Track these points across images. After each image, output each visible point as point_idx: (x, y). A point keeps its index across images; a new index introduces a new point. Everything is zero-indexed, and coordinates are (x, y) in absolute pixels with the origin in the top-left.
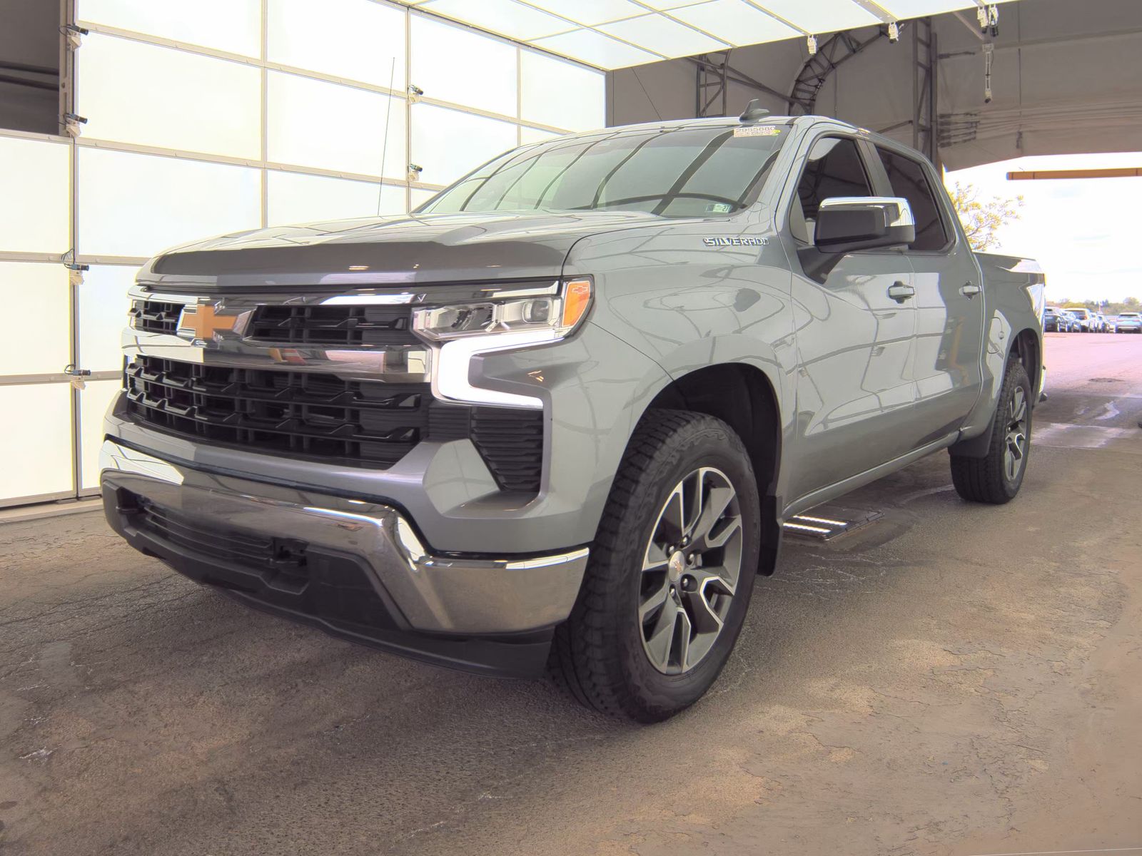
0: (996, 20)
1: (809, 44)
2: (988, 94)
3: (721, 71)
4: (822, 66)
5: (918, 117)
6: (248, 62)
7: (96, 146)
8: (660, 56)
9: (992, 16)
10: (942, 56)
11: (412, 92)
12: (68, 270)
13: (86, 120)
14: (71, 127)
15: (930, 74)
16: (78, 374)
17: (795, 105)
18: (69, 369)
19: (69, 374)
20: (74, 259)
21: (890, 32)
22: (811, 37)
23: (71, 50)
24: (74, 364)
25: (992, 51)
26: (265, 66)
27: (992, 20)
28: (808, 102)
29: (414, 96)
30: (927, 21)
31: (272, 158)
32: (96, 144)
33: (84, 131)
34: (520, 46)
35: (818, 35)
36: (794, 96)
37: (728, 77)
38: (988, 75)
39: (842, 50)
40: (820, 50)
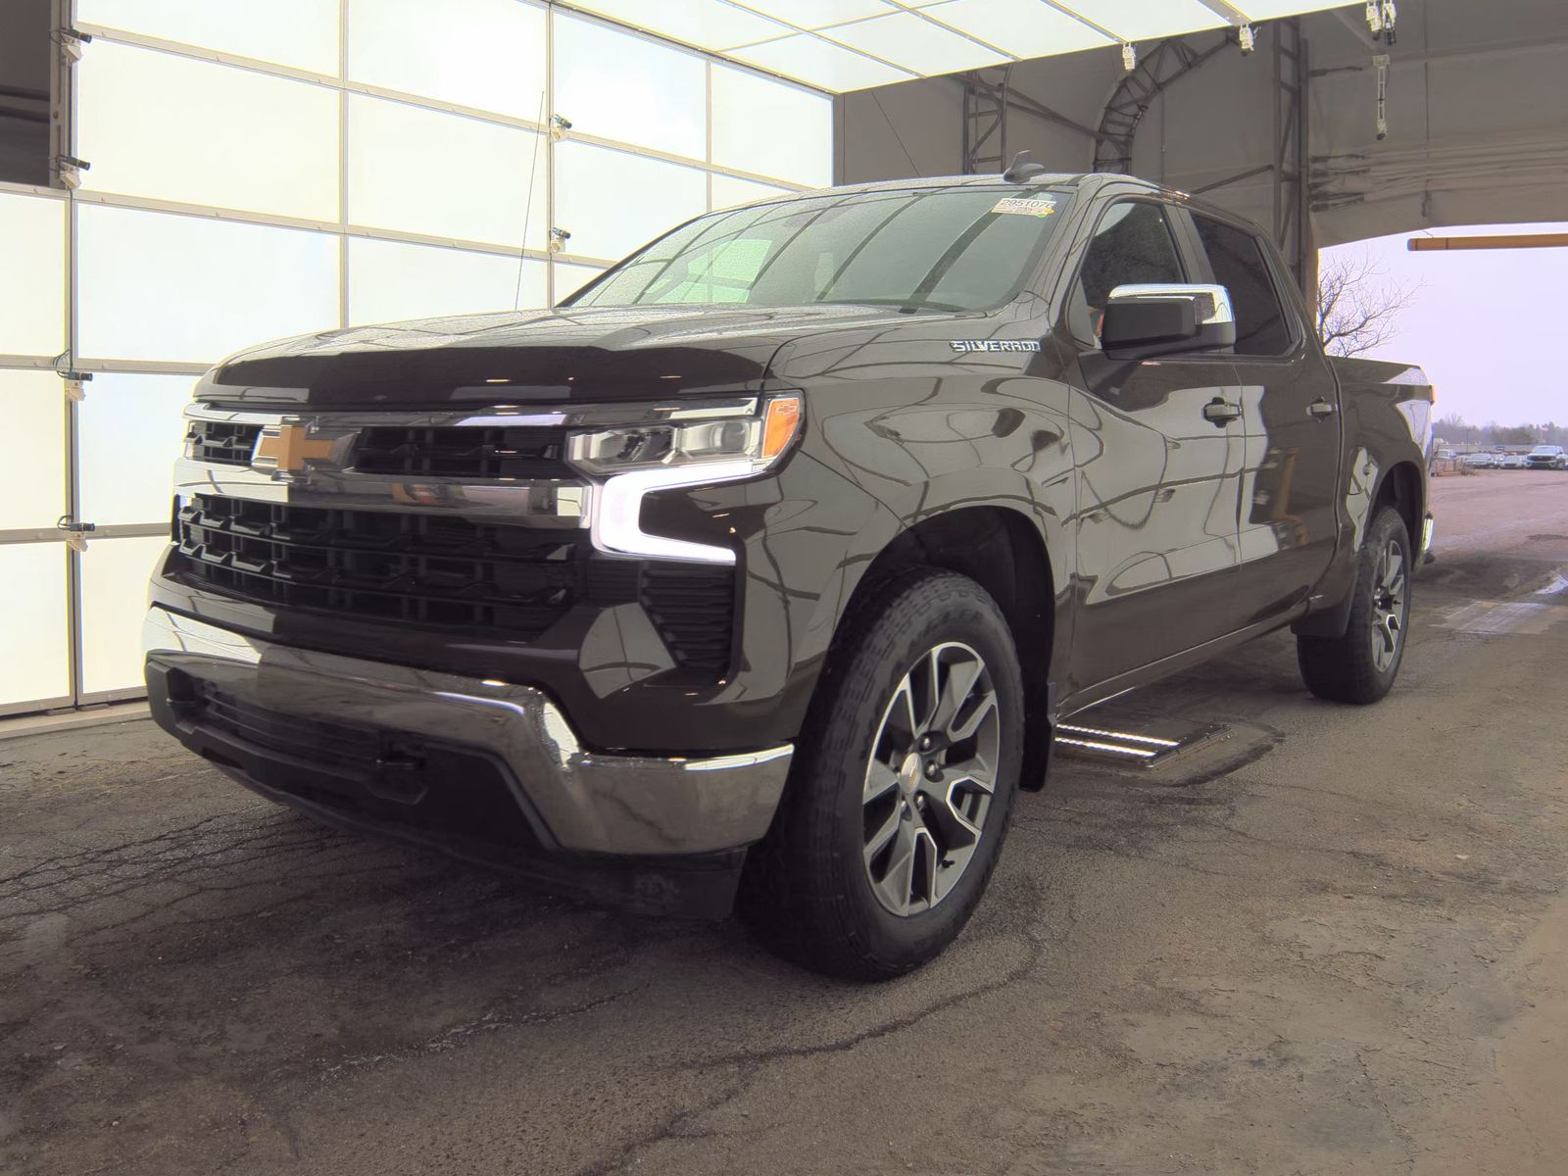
0: (1393, 21)
1: (1124, 56)
2: (1382, 127)
3: (999, 95)
4: (1142, 87)
5: (1281, 159)
6: (319, 81)
7: (103, 203)
8: (911, 72)
9: (1388, 16)
10: (1315, 73)
11: (556, 125)
12: (63, 379)
13: (89, 164)
14: (68, 176)
15: (1298, 97)
16: (76, 529)
17: (1105, 143)
18: (64, 521)
19: (63, 529)
20: (71, 364)
21: (1241, 39)
22: (1127, 45)
23: (66, 64)
24: (71, 515)
25: (1388, 66)
26: (344, 87)
27: (1387, 21)
28: (1122, 139)
29: (558, 130)
30: (1294, 23)
31: (354, 220)
32: (102, 200)
33: (85, 180)
34: (711, 58)
35: (1137, 42)
36: (1103, 130)
37: (1009, 103)
38: (1381, 100)
39: (1171, 65)
40: (1141, 63)
